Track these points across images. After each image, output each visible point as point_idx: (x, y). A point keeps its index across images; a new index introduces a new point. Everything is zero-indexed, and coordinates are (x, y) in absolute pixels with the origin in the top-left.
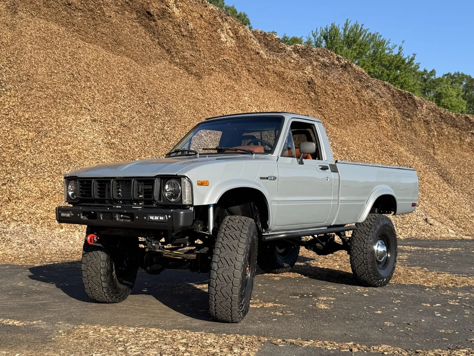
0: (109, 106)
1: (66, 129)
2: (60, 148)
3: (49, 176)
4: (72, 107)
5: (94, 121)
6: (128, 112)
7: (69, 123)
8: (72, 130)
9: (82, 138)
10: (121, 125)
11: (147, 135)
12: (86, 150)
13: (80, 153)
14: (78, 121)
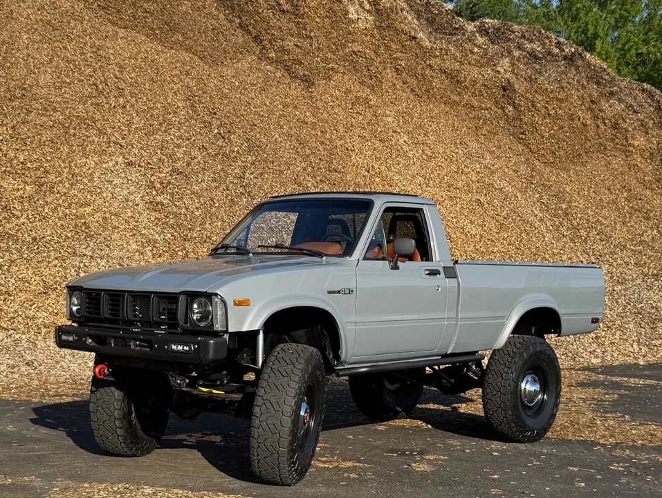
0: (155, 138)
1: (84, 180)
2: (75, 211)
3: (56, 258)
4: (94, 142)
5: (130, 164)
6: (185, 149)
7: (89, 169)
8: (94, 182)
9: (110, 195)
10: (173, 171)
11: (216, 188)
12: (115, 215)
13: (105, 219)
14: (104, 166)
